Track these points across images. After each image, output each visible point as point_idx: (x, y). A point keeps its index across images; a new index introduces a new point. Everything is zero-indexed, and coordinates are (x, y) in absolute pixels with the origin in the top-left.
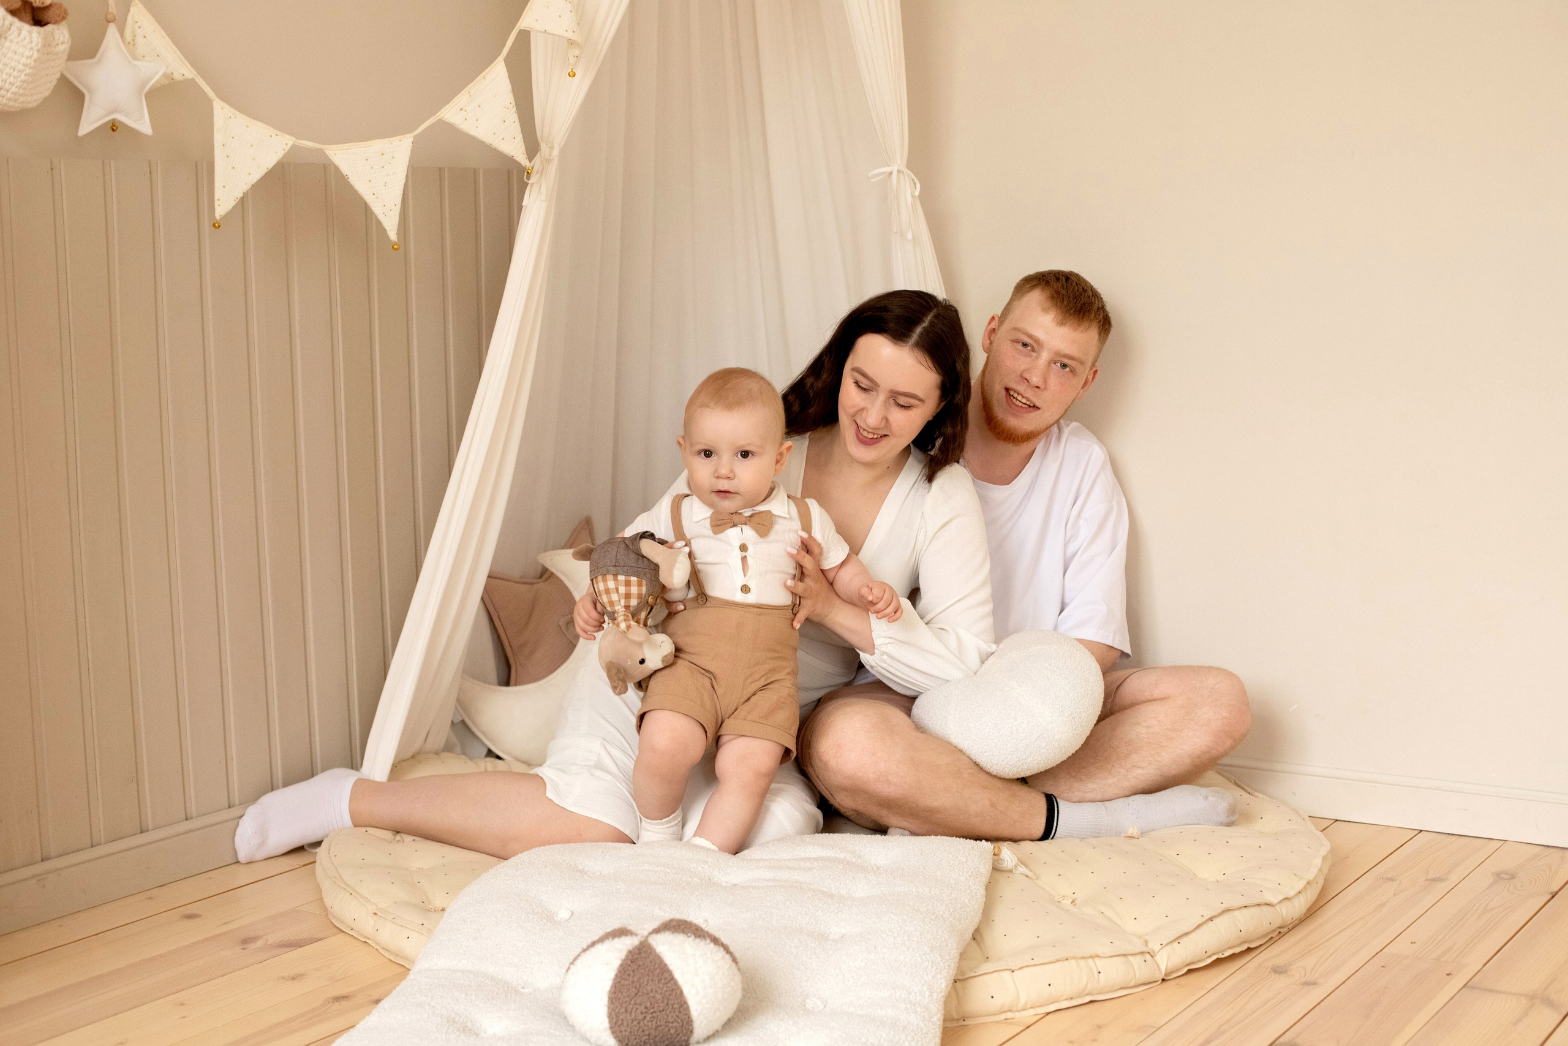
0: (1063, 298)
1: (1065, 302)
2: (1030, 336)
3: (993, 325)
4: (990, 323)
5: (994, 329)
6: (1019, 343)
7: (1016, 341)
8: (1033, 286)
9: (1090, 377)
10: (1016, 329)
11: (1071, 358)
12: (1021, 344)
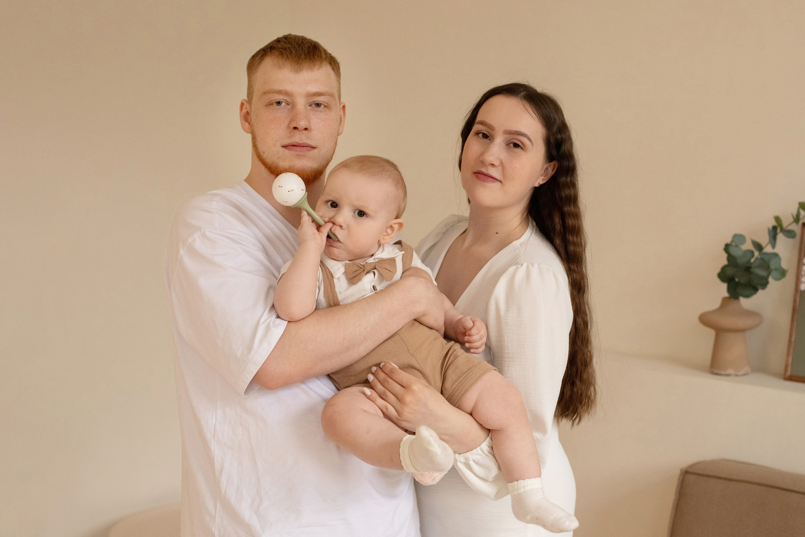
0: (290, 50)
1: (294, 52)
2: (280, 92)
3: (244, 111)
4: (241, 109)
5: (247, 112)
6: (272, 104)
7: (270, 104)
8: (261, 57)
9: (342, 113)
10: (265, 93)
11: (320, 94)
12: (275, 104)
